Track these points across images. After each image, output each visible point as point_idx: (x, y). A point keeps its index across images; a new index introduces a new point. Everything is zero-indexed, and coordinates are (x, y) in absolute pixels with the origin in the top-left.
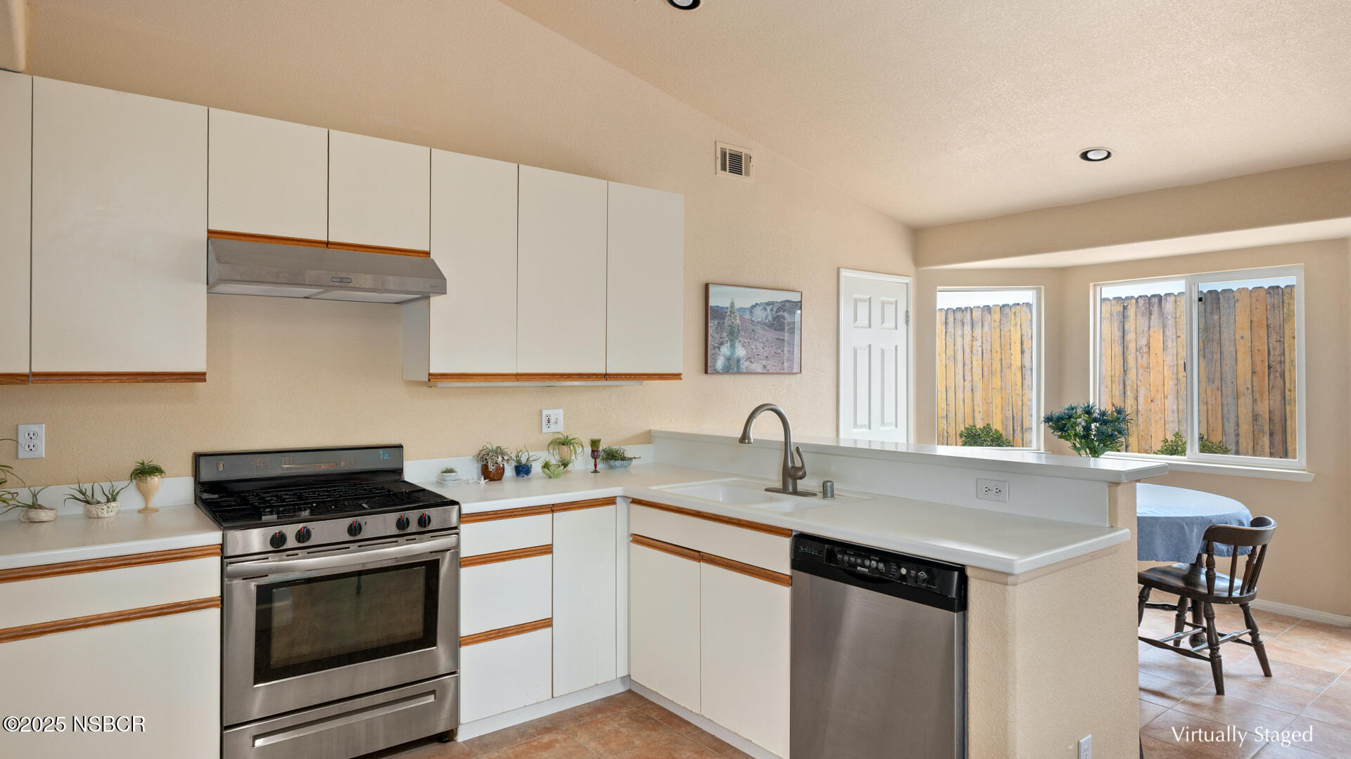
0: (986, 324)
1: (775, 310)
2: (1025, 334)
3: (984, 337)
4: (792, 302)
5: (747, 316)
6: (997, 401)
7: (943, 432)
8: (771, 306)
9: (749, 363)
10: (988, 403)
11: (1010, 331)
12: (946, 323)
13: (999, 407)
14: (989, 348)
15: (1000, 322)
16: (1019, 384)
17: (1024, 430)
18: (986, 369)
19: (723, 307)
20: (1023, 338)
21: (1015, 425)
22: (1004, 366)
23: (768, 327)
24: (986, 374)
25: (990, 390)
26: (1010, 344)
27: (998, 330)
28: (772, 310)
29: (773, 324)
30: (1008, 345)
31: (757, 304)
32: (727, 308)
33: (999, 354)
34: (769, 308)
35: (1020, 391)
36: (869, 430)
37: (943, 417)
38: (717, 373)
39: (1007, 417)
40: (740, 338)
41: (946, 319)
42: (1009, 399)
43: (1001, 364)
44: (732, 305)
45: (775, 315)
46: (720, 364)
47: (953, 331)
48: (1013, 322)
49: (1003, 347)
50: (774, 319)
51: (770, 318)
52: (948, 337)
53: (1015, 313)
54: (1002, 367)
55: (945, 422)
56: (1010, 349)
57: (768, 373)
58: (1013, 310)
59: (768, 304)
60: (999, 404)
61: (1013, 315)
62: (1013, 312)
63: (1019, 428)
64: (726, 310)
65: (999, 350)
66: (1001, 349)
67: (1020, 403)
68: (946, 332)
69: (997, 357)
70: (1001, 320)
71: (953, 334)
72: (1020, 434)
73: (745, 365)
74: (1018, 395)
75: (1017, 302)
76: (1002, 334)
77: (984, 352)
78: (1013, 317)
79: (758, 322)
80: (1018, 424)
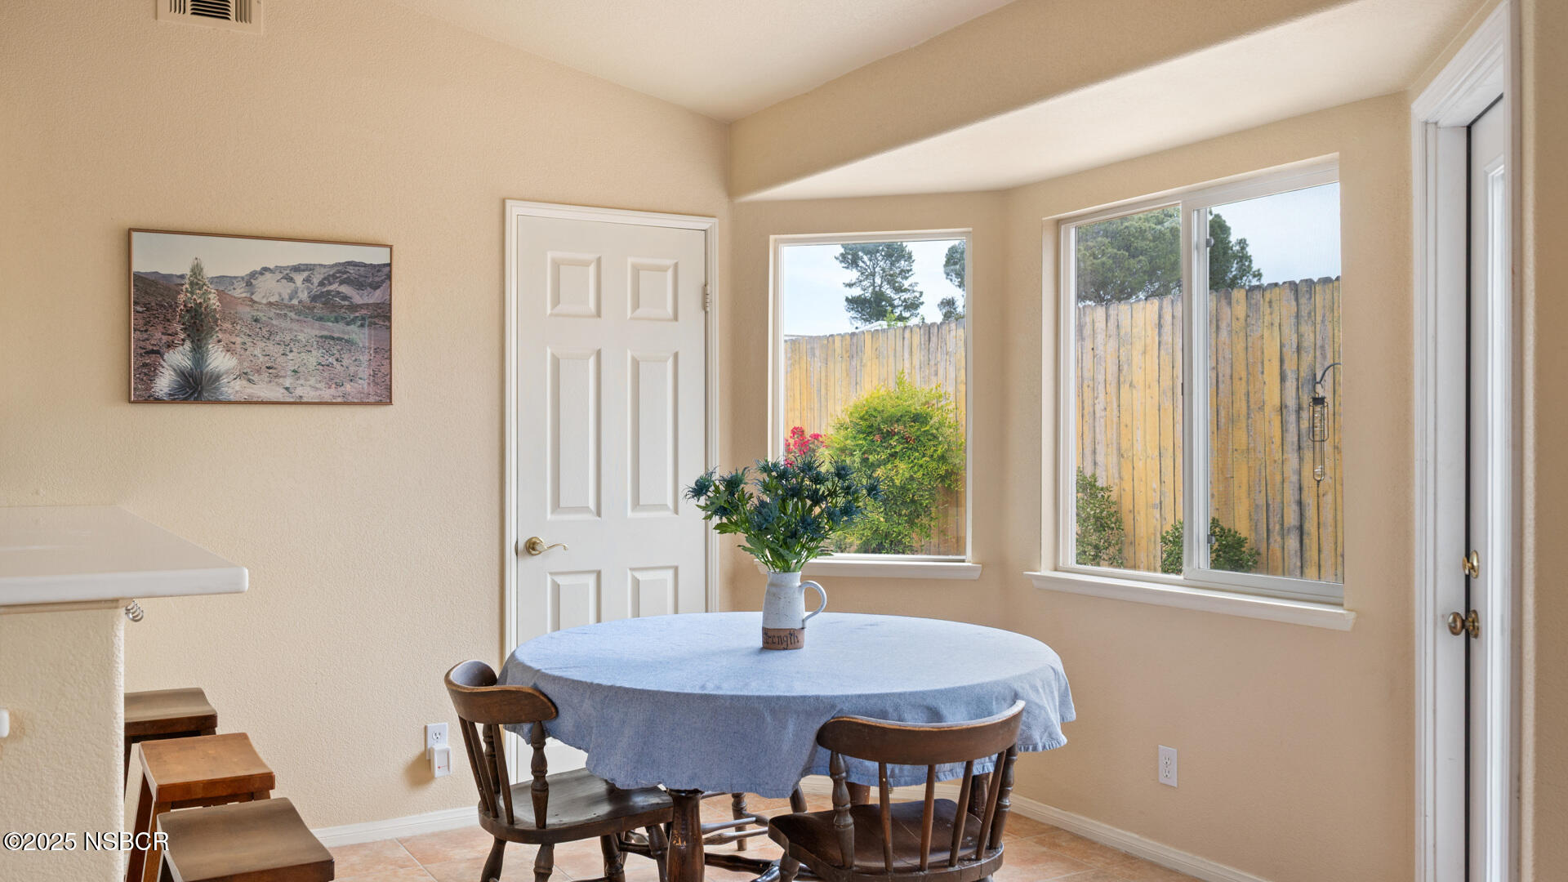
0: (1223, 325)
1: (316, 281)
2: (1286, 342)
3: (1220, 352)
4: (365, 265)
5: (239, 292)
6: (1241, 475)
7: (1155, 534)
8: (306, 274)
9: (245, 383)
10: (1226, 478)
11: (1262, 337)
12: (1160, 326)
13: (1245, 487)
14: (1228, 371)
15: (1246, 320)
16: (1277, 440)
17: (1285, 532)
18: (1223, 413)
19: (171, 276)
20: (1284, 350)
21: (1271, 520)
22: (1252, 407)
23: (299, 313)
24: (1223, 421)
25: (1230, 451)
26: (1262, 363)
27: (1242, 334)
28: (307, 280)
29: (312, 309)
30: (1260, 365)
31: (266, 269)
32: (182, 277)
33: (1244, 382)
34: (299, 278)
35: (1278, 456)
36: (598, 518)
37: (1154, 506)
38: (158, 400)
39: (1257, 506)
40: (220, 335)
41: (1160, 317)
42: (1260, 469)
43: (1248, 402)
44: (197, 270)
45: (316, 290)
46: (164, 382)
47: (1171, 339)
48: (1267, 318)
49: (1250, 369)
50: (314, 298)
51: (304, 296)
52: (1162, 352)
53: (1270, 302)
54: (1248, 407)
55: (1158, 516)
56: (1263, 373)
57: (299, 403)
58: (1268, 295)
59: (297, 269)
60: (1245, 481)
61: (1267, 305)
62: (1267, 299)
63: (1278, 527)
64: (179, 281)
65: (1244, 374)
66: (1248, 374)
67: (1278, 478)
68: (1159, 343)
69: (1241, 388)
70: (1248, 316)
71: (1170, 346)
72: (1279, 539)
73: (233, 388)
74: (1275, 461)
75: (1274, 282)
76: (1250, 344)
77: (1220, 379)
78: (1268, 311)
79: (270, 304)
80: (1276, 519)
